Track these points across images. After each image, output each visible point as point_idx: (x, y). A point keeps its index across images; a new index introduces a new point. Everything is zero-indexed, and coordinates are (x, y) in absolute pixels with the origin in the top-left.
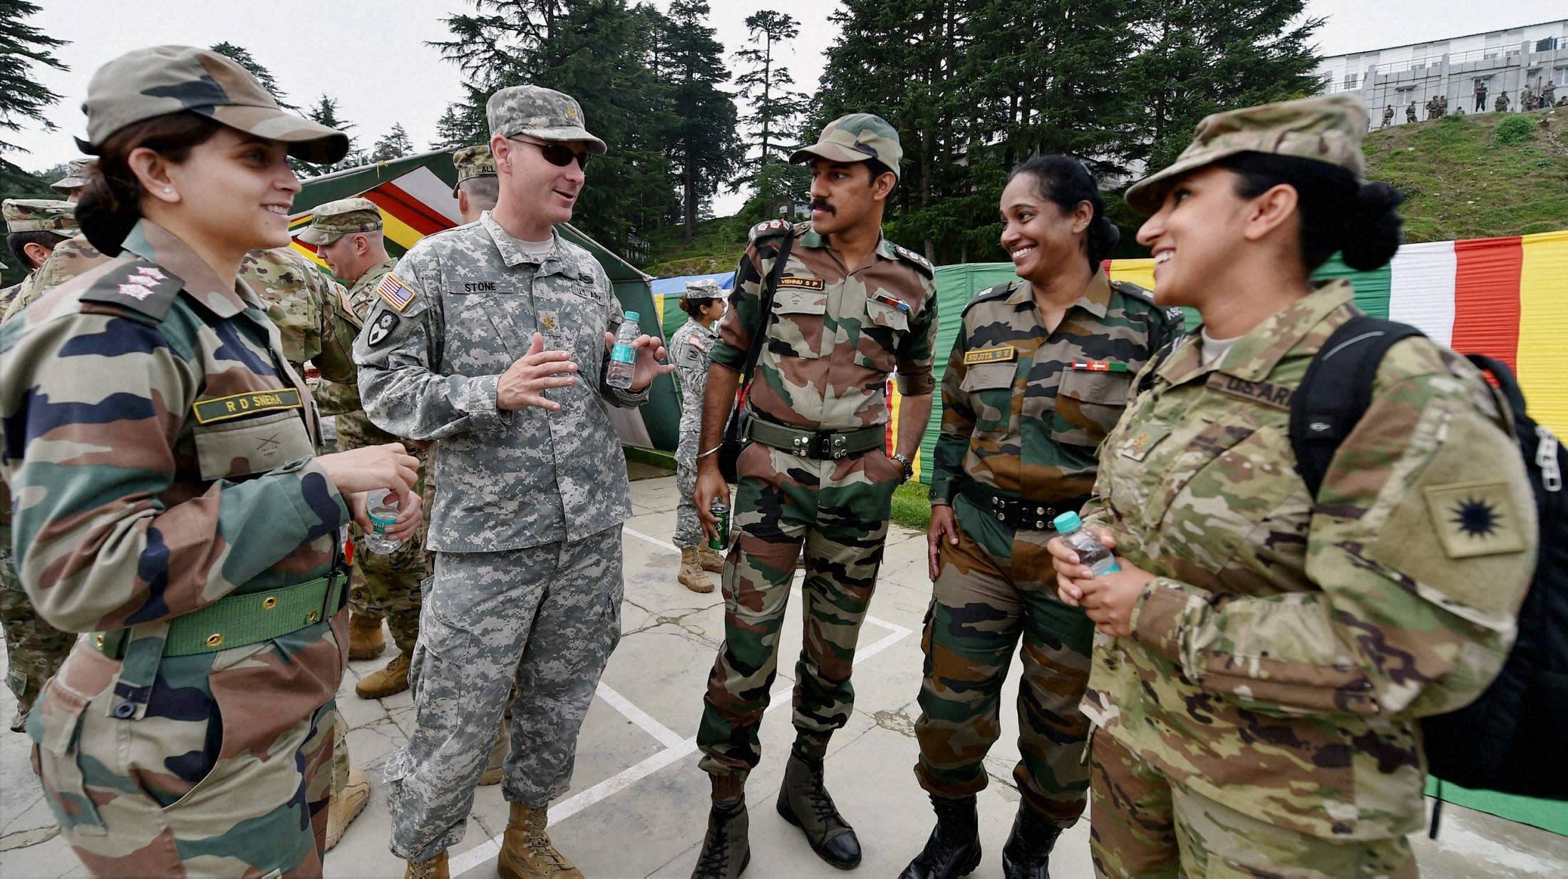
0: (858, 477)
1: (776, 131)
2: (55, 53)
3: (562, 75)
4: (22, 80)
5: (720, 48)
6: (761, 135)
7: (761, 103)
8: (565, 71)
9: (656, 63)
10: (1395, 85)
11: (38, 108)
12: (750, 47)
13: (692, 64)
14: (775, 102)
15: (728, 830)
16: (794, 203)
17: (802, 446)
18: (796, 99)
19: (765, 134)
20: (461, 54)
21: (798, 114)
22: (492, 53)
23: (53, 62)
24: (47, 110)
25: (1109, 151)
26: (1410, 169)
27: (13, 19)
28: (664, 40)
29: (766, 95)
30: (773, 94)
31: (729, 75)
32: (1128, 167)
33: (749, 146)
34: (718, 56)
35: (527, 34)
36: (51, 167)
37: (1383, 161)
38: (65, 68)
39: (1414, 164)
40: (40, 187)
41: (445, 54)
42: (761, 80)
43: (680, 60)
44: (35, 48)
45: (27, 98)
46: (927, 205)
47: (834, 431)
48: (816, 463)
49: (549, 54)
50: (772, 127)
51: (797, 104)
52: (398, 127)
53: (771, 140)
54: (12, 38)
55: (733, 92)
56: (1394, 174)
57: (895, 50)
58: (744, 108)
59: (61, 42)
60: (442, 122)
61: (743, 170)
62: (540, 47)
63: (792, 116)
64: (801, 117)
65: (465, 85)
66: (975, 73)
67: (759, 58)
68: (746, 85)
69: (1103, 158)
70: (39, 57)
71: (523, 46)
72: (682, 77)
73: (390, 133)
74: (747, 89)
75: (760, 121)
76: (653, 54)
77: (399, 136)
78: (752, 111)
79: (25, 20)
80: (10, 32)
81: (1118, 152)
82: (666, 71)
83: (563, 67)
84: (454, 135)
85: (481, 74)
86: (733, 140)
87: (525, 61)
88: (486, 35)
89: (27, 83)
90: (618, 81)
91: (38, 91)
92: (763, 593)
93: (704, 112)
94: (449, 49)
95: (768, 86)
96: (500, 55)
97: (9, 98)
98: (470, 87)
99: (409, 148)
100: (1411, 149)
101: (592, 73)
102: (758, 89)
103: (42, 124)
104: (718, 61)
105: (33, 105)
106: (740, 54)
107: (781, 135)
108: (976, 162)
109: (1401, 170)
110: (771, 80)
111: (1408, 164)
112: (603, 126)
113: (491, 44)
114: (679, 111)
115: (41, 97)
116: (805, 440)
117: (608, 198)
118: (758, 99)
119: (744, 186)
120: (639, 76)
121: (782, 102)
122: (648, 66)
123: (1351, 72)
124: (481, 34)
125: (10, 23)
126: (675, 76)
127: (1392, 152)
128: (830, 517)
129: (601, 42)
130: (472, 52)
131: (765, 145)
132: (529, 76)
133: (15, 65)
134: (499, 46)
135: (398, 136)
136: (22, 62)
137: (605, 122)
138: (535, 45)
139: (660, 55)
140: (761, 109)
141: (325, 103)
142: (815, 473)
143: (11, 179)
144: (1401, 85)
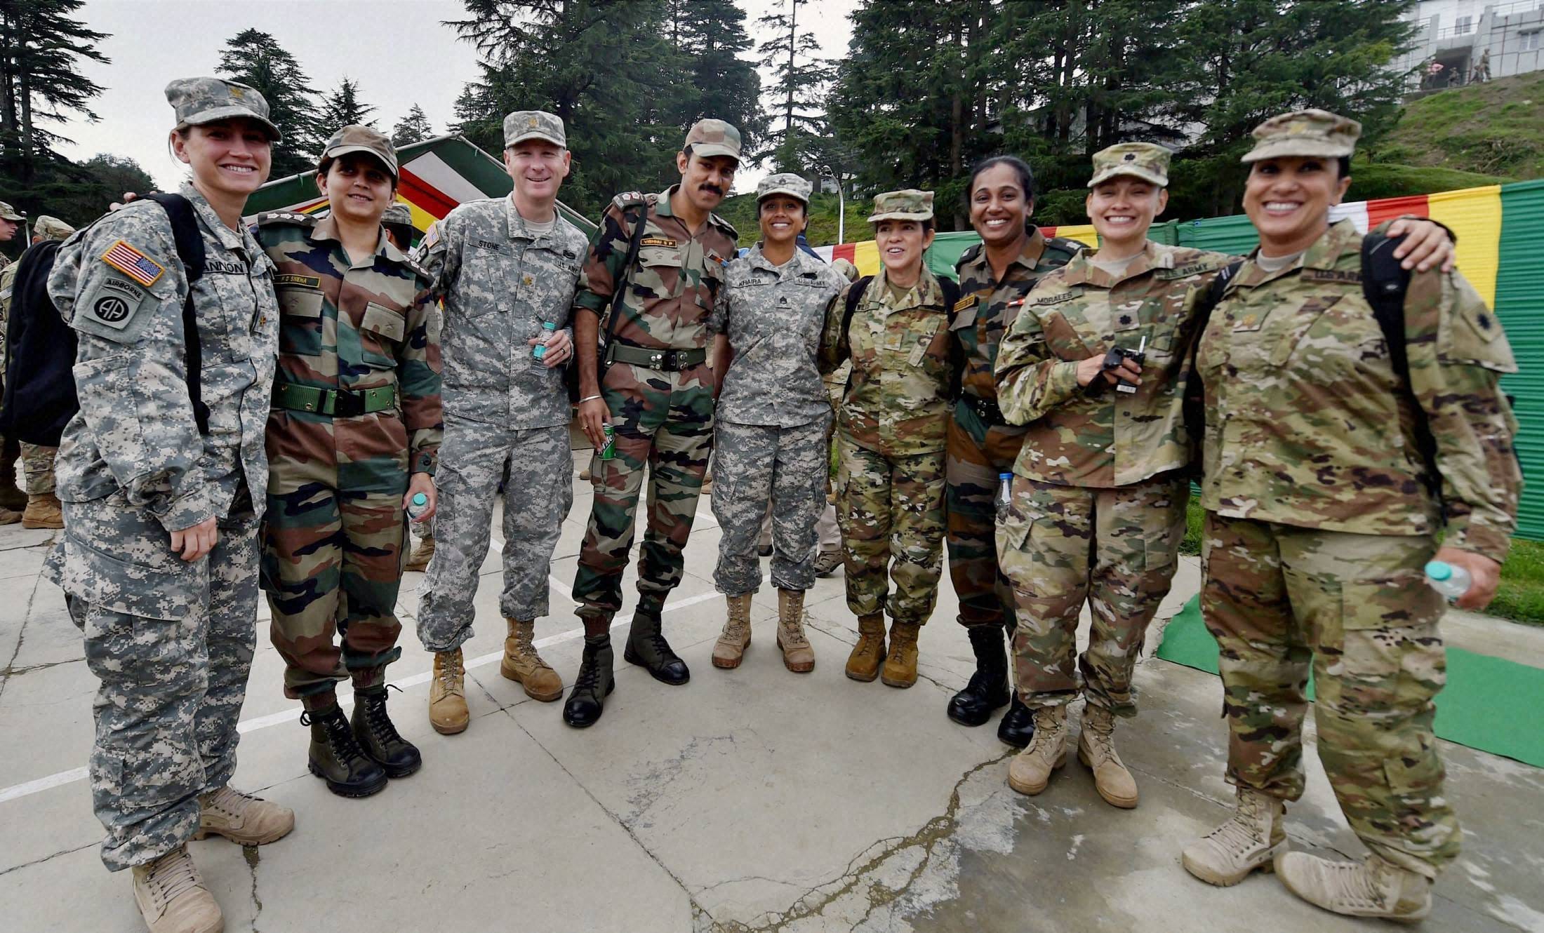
0: (695, 383)
1: (801, 101)
2: (98, 47)
3: (577, 50)
4: (67, 74)
5: (741, 15)
6: (785, 106)
7: (786, 72)
8: (579, 47)
9: (675, 33)
10: (1518, 28)
11: (82, 100)
12: (774, 12)
13: (712, 34)
14: (801, 70)
15: (599, 657)
16: (820, 178)
17: (657, 361)
18: (823, 66)
19: (790, 104)
20: (477, 32)
21: (825, 82)
22: (507, 30)
23: (95, 55)
24: (91, 102)
25: (1163, 114)
26: (1525, 125)
27: (60, 15)
28: (683, 8)
29: (790, 63)
30: (798, 63)
31: (751, 43)
32: (1185, 131)
33: (773, 118)
34: (740, 22)
35: (543, 9)
36: (93, 157)
37: (1494, 117)
38: (106, 61)
39: (1530, 119)
40: (86, 177)
41: (461, 34)
42: (785, 47)
43: (700, 30)
44: (79, 42)
45: (72, 91)
46: (957, 177)
47: (679, 350)
48: (667, 374)
49: (564, 28)
50: (797, 97)
51: (824, 71)
52: (416, 109)
53: (796, 111)
54: (58, 33)
55: (756, 61)
56: (1504, 132)
57: (923, 11)
58: (768, 77)
59: (102, 36)
60: (459, 102)
61: (767, 143)
62: (556, 23)
63: (819, 84)
64: (828, 85)
65: (483, 64)
66: (1010, 34)
67: (783, 23)
68: (770, 53)
69: (1156, 121)
70: (83, 50)
71: (538, 22)
72: (702, 47)
73: (409, 115)
74: (771, 57)
75: (784, 91)
76: (672, 24)
77: (418, 117)
78: (776, 81)
79: (71, 15)
80: (57, 27)
81: (1172, 114)
82: (686, 40)
83: (578, 42)
84: (471, 116)
85: (497, 52)
86: (756, 112)
87: (540, 37)
88: (502, 12)
89: (72, 76)
90: (635, 54)
91: (83, 84)
92: (626, 476)
93: (726, 83)
94: (465, 28)
95: (793, 53)
96: (515, 31)
97: (56, 91)
98: (486, 66)
99: (427, 129)
100: (1527, 102)
101: (608, 47)
102: (783, 57)
103: (86, 116)
104: (741, 28)
105: (77, 97)
106: (764, 20)
107: (807, 105)
108: (1011, 130)
109: (1514, 126)
110: (796, 46)
111: (1522, 120)
112: (618, 101)
113: (506, 21)
114: (697, 82)
115: (85, 90)
116: (659, 357)
117: (623, 176)
118: (782, 67)
119: (766, 162)
120: (658, 48)
121: (808, 70)
122: (667, 37)
123: (1464, 14)
124: (496, 12)
125: (56, 18)
126: (694, 47)
127: (1505, 106)
128: (678, 413)
129: (618, 14)
130: (488, 30)
131: (789, 116)
132: (544, 52)
133: (62, 59)
134: (515, 22)
135: (416, 118)
136: (68, 56)
137: (620, 98)
138: (550, 20)
139: (680, 25)
140: (786, 79)
141: (346, 87)
142: (668, 381)
143: (59, 170)
144: (1524, 28)
